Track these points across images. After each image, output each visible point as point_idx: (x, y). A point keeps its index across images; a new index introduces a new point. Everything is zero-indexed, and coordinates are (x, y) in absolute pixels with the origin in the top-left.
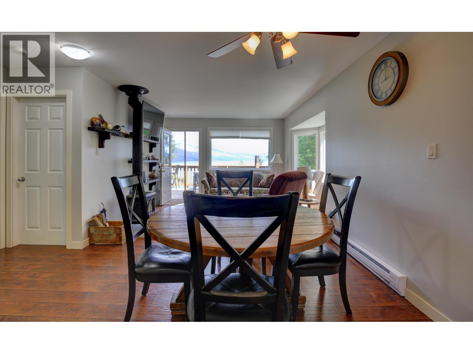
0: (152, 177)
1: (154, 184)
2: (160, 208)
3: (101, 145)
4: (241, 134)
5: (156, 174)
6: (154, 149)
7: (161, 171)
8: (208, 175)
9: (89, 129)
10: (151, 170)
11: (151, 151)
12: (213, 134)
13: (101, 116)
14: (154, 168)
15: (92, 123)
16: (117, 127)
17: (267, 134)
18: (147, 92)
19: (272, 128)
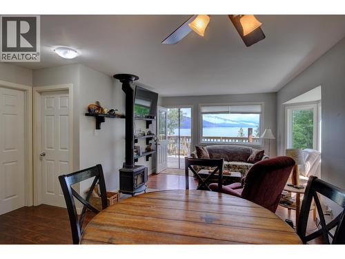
0: (148, 150)
1: (150, 155)
2: (155, 176)
3: (98, 127)
4: (230, 109)
5: (152, 147)
6: (150, 125)
7: (156, 144)
8: (198, 149)
9: (87, 115)
10: (147, 143)
11: (147, 127)
12: (204, 109)
13: (98, 102)
14: (150, 142)
15: (89, 109)
16: (112, 111)
17: (258, 109)
18: (137, 78)
19: (263, 103)
